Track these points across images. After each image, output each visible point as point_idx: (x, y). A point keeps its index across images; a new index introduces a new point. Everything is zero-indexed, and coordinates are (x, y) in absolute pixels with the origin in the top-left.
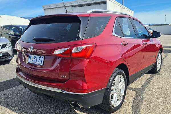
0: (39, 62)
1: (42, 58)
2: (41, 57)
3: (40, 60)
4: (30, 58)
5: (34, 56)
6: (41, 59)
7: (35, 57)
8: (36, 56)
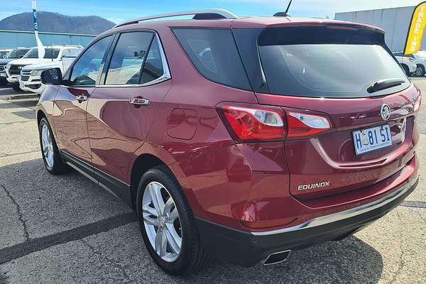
0: (383, 141)
1: (386, 128)
2: (384, 127)
3: (383, 135)
4: (360, 140)
5: (366, 131)
6: (384, 132)
7: (370, 132)
8: (372, 130)
